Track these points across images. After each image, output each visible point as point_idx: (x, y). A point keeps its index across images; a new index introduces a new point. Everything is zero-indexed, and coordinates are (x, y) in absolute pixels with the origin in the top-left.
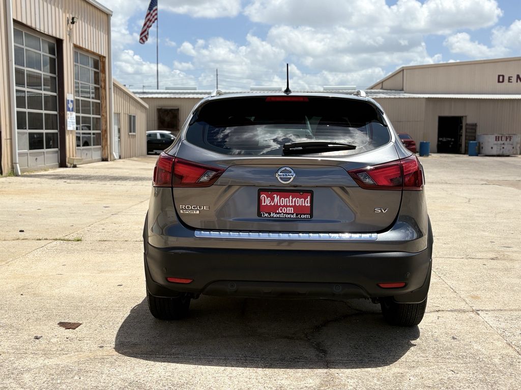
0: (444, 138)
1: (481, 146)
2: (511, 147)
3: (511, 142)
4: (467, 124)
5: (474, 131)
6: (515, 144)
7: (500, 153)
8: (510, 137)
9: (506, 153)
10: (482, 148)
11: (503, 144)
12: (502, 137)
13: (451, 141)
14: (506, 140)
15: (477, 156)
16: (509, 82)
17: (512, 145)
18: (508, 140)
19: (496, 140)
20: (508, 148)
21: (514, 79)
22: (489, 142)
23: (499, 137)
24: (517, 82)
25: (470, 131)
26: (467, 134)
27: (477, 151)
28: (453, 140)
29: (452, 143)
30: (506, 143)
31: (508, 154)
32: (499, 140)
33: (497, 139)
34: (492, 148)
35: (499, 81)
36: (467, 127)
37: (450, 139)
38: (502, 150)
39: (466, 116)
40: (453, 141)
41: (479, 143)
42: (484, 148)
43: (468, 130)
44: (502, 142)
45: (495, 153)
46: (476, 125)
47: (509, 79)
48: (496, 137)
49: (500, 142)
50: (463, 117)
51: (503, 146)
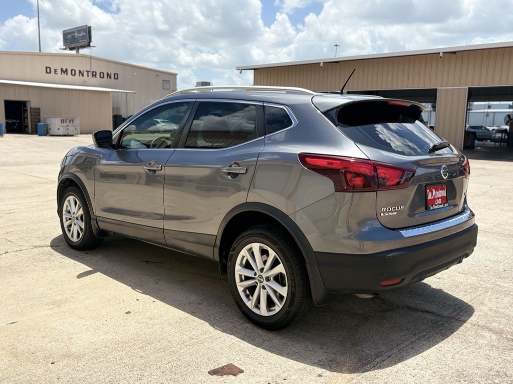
0: (10, 120)
1: (49, 127)
2: (74, 128)
3: (73, 124)
4: (31, 108)
5: (38, 114)
6: (76, 125)
7: (66, 133)
8: (73, 120)
9: (71, 133)
10: (50, 129)
11: (68, 126)
12: (66, 120)
13: (16, 123)
14: (70, 123)
15: (46, 135)
16: (55, 73)
17: (74, 126)
18: (71, 122)
19: (62, 123)
20: (71, 130)
21: (59, 71)
22: (55, 124)
23: (64, 120)
24: (62, 74)
25: (35, 114)
26: (32, 117)
27: (46, 132)
28: (18, 121)
29: (17, 125)
30: (70, 125)
31: (72, 134)
32: (64, 123)
33: (62, 121)
34: (59, 129)
35: (47, 72)
36: (32, 110)
37: (15, 121)
38: (67, 131)
39: (30, 101)
40: (18, 123)
41: (47, 125)
42: (51, 129)
43: (32, 114)
44: (67, 124)
45: (61, 133)
46: (39, 109)
47: (55, 71)
48: (61, 120)
49: (65, 124)
50: (27, 102)
51: (68, 127)
